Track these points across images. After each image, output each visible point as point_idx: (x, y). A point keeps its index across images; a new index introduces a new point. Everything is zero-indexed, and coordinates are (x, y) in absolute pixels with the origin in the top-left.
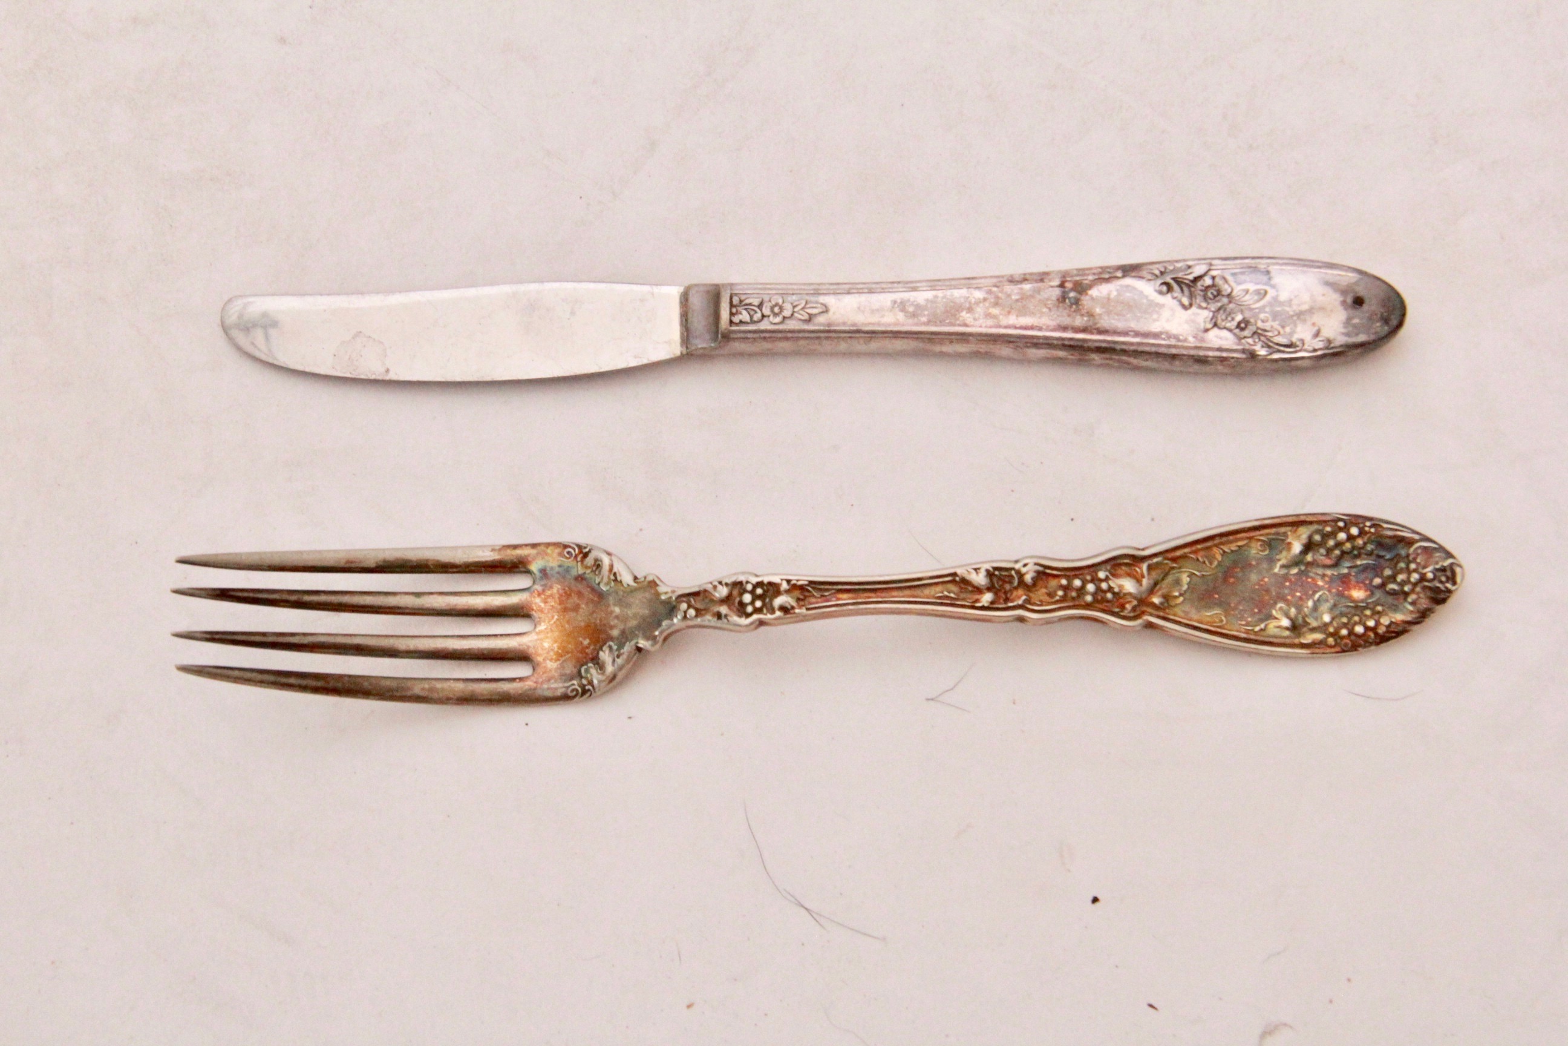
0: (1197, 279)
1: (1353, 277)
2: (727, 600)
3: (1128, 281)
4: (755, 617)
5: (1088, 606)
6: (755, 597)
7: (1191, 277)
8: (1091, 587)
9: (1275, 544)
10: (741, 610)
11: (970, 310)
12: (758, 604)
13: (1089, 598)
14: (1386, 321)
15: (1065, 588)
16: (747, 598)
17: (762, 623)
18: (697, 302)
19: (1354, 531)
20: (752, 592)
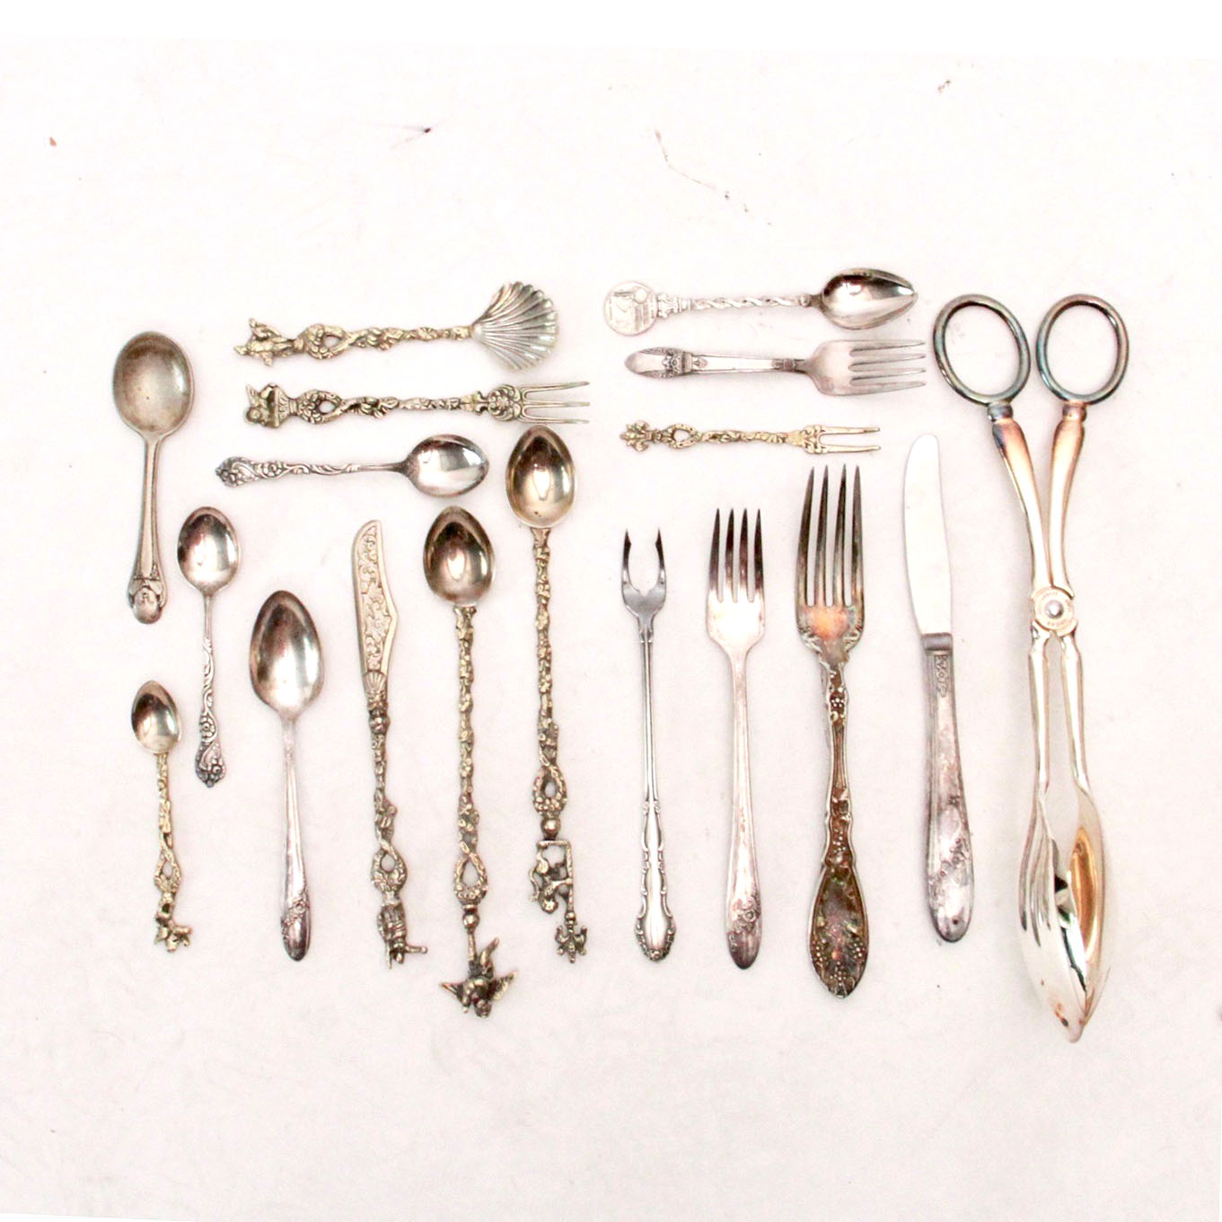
0: (962, 854)
1: (966, 920)
2: (836, 692)
3: (961, 825)
4: (830, 705)
5: (831, 843)
6: (838, 704)
7: (963, 851)
8: (839, 844)
9: (855, 922)
10: (832, 698)
11: (946, 758)
12: (835, 705)
13: (834, 843)
14: (948, 933)
15: (838, 833)
16: (838, 700)
17: (827, 707)
18: (944, 641)
19: (860, 955)
20: (840, 703)
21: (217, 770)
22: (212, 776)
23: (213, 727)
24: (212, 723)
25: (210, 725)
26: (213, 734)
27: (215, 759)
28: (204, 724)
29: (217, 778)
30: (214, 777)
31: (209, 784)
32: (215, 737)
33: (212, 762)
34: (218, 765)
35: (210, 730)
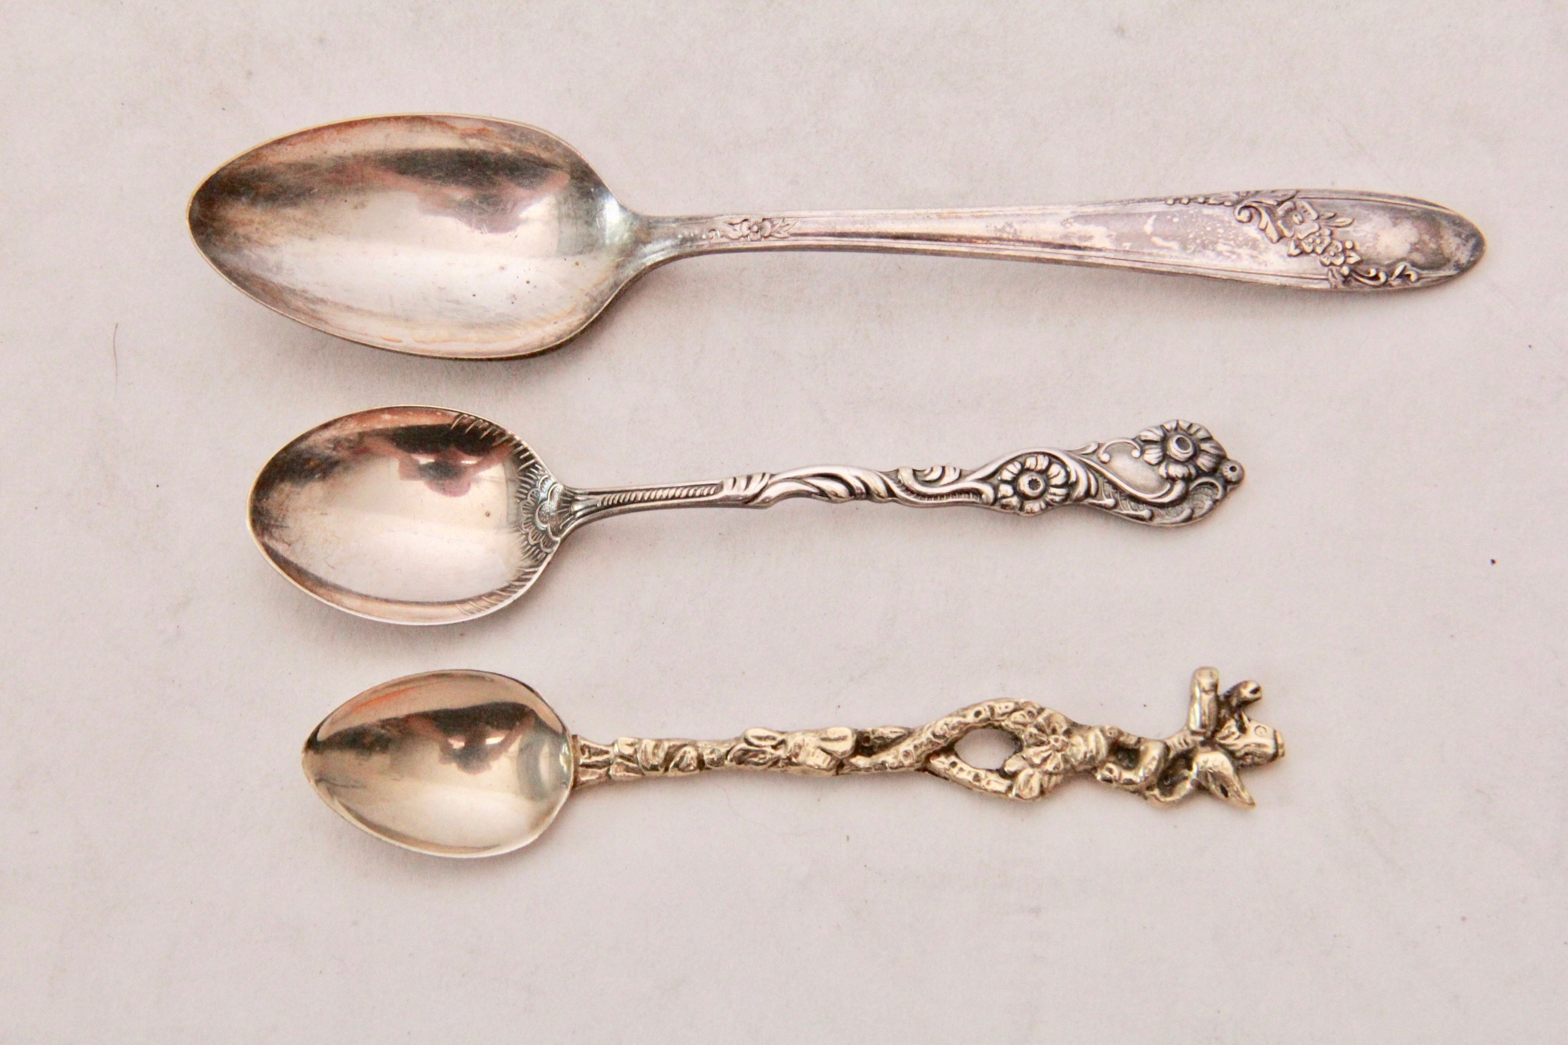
21: (1180, 442)
22: (1204, 462)
23: (1030, 463)
24: (1015, 468)
25: (1024, 470)
26: (1053, 459)
27: (1142, 452)
28: (1024, 497)
29: (1205, 446)
30: (1206, 457)
31: (1230, 475)
32: (1068, 453)
33: (1154, 462)
34: (1163, 442)
35: (1044, 472)
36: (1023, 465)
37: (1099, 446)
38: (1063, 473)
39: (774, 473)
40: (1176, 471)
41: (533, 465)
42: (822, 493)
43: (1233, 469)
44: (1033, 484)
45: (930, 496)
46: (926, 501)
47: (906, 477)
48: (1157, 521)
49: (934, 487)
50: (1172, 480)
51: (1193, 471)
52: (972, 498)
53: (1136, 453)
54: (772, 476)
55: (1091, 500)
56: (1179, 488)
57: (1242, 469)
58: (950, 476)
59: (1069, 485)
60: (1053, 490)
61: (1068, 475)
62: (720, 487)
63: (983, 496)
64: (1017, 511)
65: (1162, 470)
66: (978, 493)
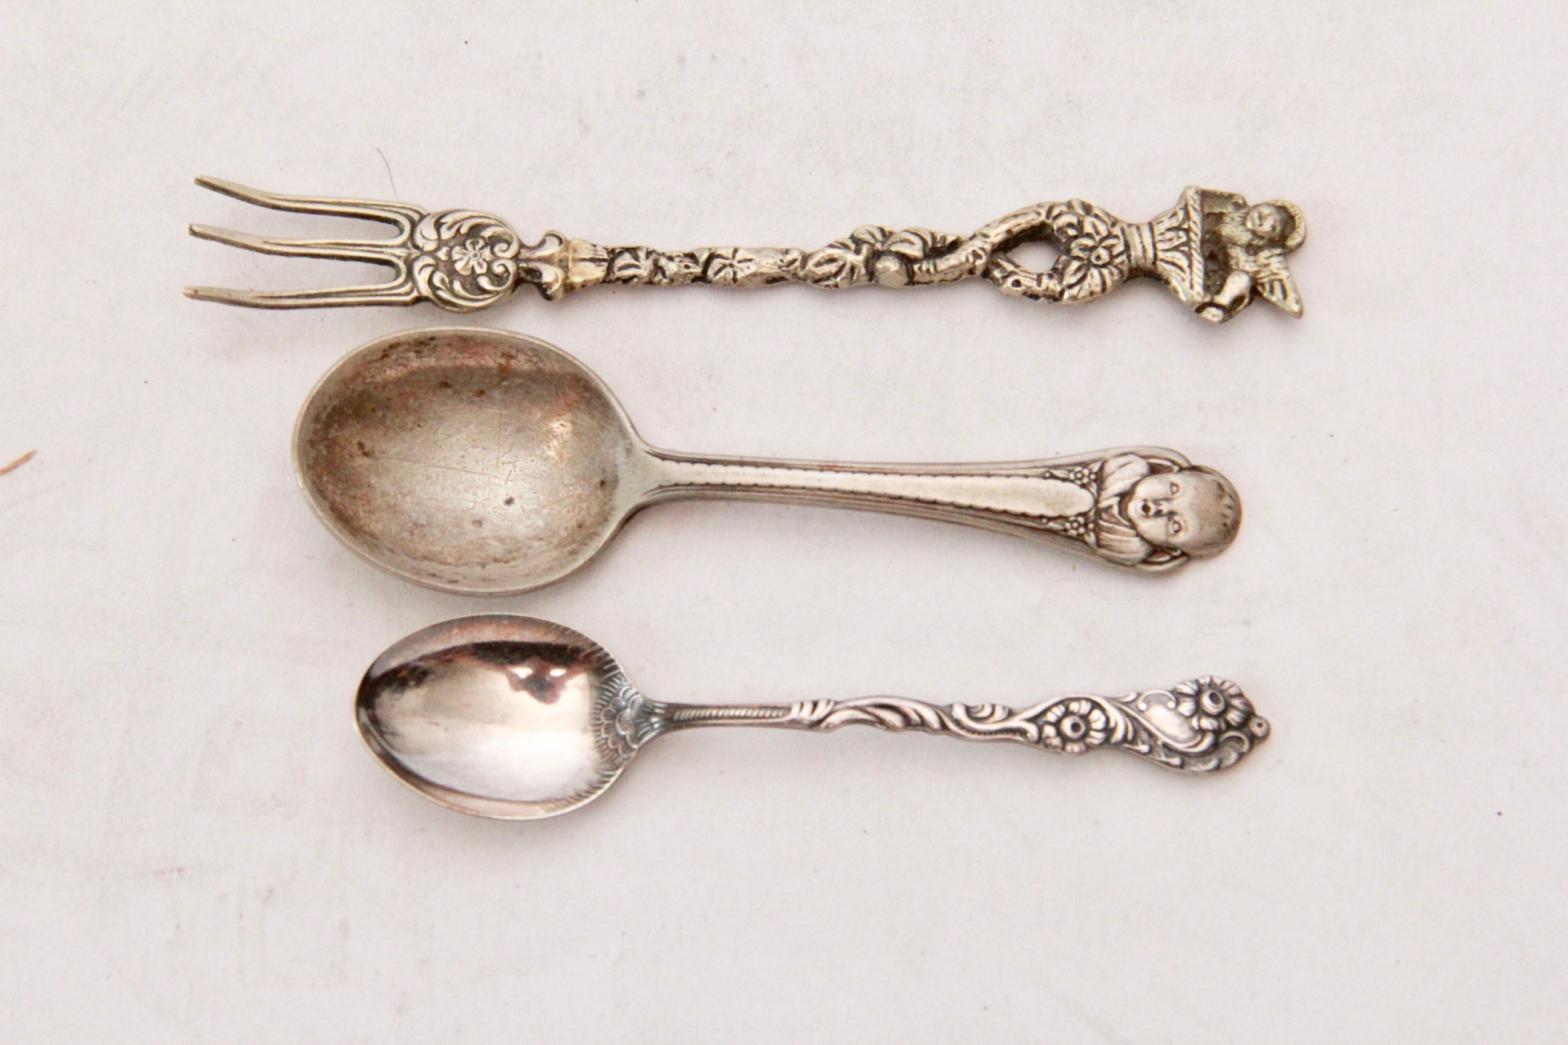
21: (1213, 697)
22: (1234, 717)
23: (1074, 706)
24: (1059, 711)
25: (1068, 713)
26: (1095, 705)
27: (1178, 703)
28: (1065, 740)
29: (1236, 702)
30: (1236, 712)
31: (1258, 731)
32: (1109, 700)
33: (1187, 714)
34: (1197, 696)
35: (1085, 718)
36: (1067, 708)
37: (1139, 695)
38: (1103, 719)
39: (838, 699)
40: (1207, 723)
41: (615, 676)
42: (881, 722)
43: (1260, 725)
44: (1075, 727)
45: (979, 733)
46: (975, 736)
47: (959, 713)
48: (1187, 769)
49: (985, 724)
50: (1202, 732)
51: (1223, 726)
52: (1018, 738)
53: (1172, 705)
54: (836, 703)
55: (1126, 745)
56: (1208, 740)
57: (1268, 724)
58: (999, 714)
59: (1108, 730)
60: (1093, 733)
61: (1108, 720)
62: (789, 709)
63: (1029, 735)
64: (1059, 750)
65: (1194, 722)
66: (1023, 732)
